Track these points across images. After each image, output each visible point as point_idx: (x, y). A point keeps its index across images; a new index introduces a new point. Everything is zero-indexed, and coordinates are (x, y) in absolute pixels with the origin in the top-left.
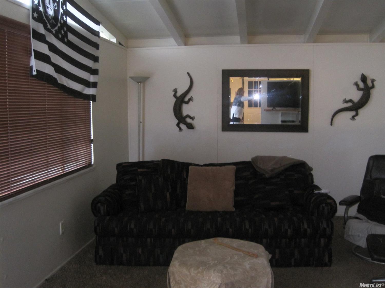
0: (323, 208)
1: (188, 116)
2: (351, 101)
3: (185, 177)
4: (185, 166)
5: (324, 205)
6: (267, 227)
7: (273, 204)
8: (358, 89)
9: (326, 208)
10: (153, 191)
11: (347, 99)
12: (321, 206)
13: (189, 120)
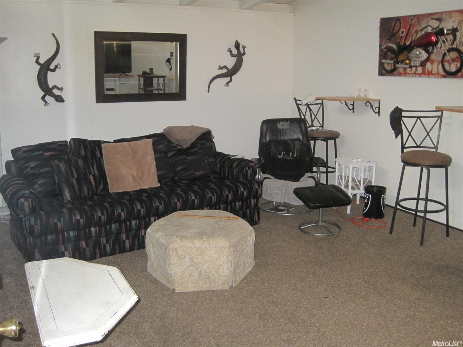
0: (247, 171)
1: (55, 87)
2: (225, 67)
3: (99, 156)
4: (98, 144)
5: (247, 168)
6: (211, 195)
7: (197, 174)
8: (232, 55)
9: (249, 171)
10: (76, 176)
11: (222, 66)
12: (245, 169)
13: (56, 92)
